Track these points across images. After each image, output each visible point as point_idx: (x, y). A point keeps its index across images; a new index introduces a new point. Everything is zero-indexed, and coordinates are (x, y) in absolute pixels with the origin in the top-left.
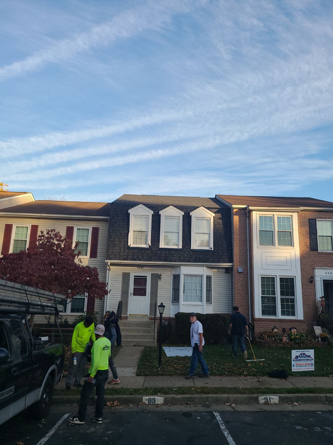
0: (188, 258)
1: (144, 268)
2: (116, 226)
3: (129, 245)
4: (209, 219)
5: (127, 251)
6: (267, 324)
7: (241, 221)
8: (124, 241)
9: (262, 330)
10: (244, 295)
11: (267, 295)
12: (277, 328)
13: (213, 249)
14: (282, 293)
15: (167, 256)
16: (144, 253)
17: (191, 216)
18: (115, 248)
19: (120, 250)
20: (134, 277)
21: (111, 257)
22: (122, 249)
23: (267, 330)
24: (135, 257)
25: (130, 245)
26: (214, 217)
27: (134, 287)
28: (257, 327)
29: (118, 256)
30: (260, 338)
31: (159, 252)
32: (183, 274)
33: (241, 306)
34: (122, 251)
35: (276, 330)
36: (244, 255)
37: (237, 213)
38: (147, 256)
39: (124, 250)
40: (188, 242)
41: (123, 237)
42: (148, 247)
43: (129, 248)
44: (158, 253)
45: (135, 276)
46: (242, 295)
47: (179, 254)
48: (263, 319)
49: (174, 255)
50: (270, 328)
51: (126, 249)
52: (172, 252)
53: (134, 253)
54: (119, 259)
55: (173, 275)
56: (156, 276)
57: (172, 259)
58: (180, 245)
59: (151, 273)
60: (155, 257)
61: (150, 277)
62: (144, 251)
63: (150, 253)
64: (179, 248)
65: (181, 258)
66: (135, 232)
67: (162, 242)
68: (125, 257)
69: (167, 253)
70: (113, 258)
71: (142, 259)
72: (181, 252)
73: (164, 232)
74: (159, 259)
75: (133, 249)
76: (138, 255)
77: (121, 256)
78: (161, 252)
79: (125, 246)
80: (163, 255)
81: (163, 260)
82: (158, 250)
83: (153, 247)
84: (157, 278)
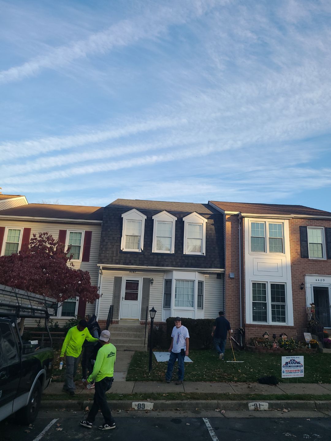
0: (180, 263)
1: (136, 272)
2: (109, 230)
3: (122, 249)
4: (202, 224)
5: (119, 254)
6: (257, 330)
7: (233, 227)
8: (117, 246)
9: (253, 336)
10: (236, 301)
11: (258, 301)
12: (267, 334)
13: (205, 255)
14: (273, 300)
16: (136, 258)
17: (184, 221)
18: (108, 252)
20: (126, 281)
21: (103, 260)
22: (115, 253)
23: (258, 336)
24: (128, 261)
25: (123, 249)
26: (206, 222)
27: (126, 291)
28: (247, 333)
29: (110, 260)
30: (250, 344)
31: (151, 257)
32: (175, 279)
33: (232, 311)
34: (115, 255)
35: (266, 336)
36: (235, 261)
37: (229, 220)
38: (140, 261)
39: (117, 254)
40: (181, 247)
41: (115, 241)
42: (141, 251)
43: (121, 252)
45: (127, 281)
46: (234, 301)
47: (171, 259)
48: (254, 325)
49: (167, 260)
50: (260, 334)
51: (118, 253)
52: (165, 257)
53: (127, 257)
54: (112, 263)
55: (165, 279)
56: (148, 280)
57: (164, 264)
58: (173, 250)
59: (143, 278)
60: (147, 261)
61: (142, 281)
62: (136, 255)
63: (142, 257)
64: (172, 253)
65: (173, 263)
66: (128, 236)
67: (155, 247)
68: (117, 261)
69: (159, 258)
70: (105, 262)
71: (134, 263)
72: (173, 257)
73: (157, 237)
74: (151, 264)
75: (125, 254)
76: (130, 260)
77: (114, 260)
78: (153, 256)
79: (117, 251)
80: (156, 260)
81: (155, 265)
82: (150, 255)
83: (146, 252)
84: (149, 282)
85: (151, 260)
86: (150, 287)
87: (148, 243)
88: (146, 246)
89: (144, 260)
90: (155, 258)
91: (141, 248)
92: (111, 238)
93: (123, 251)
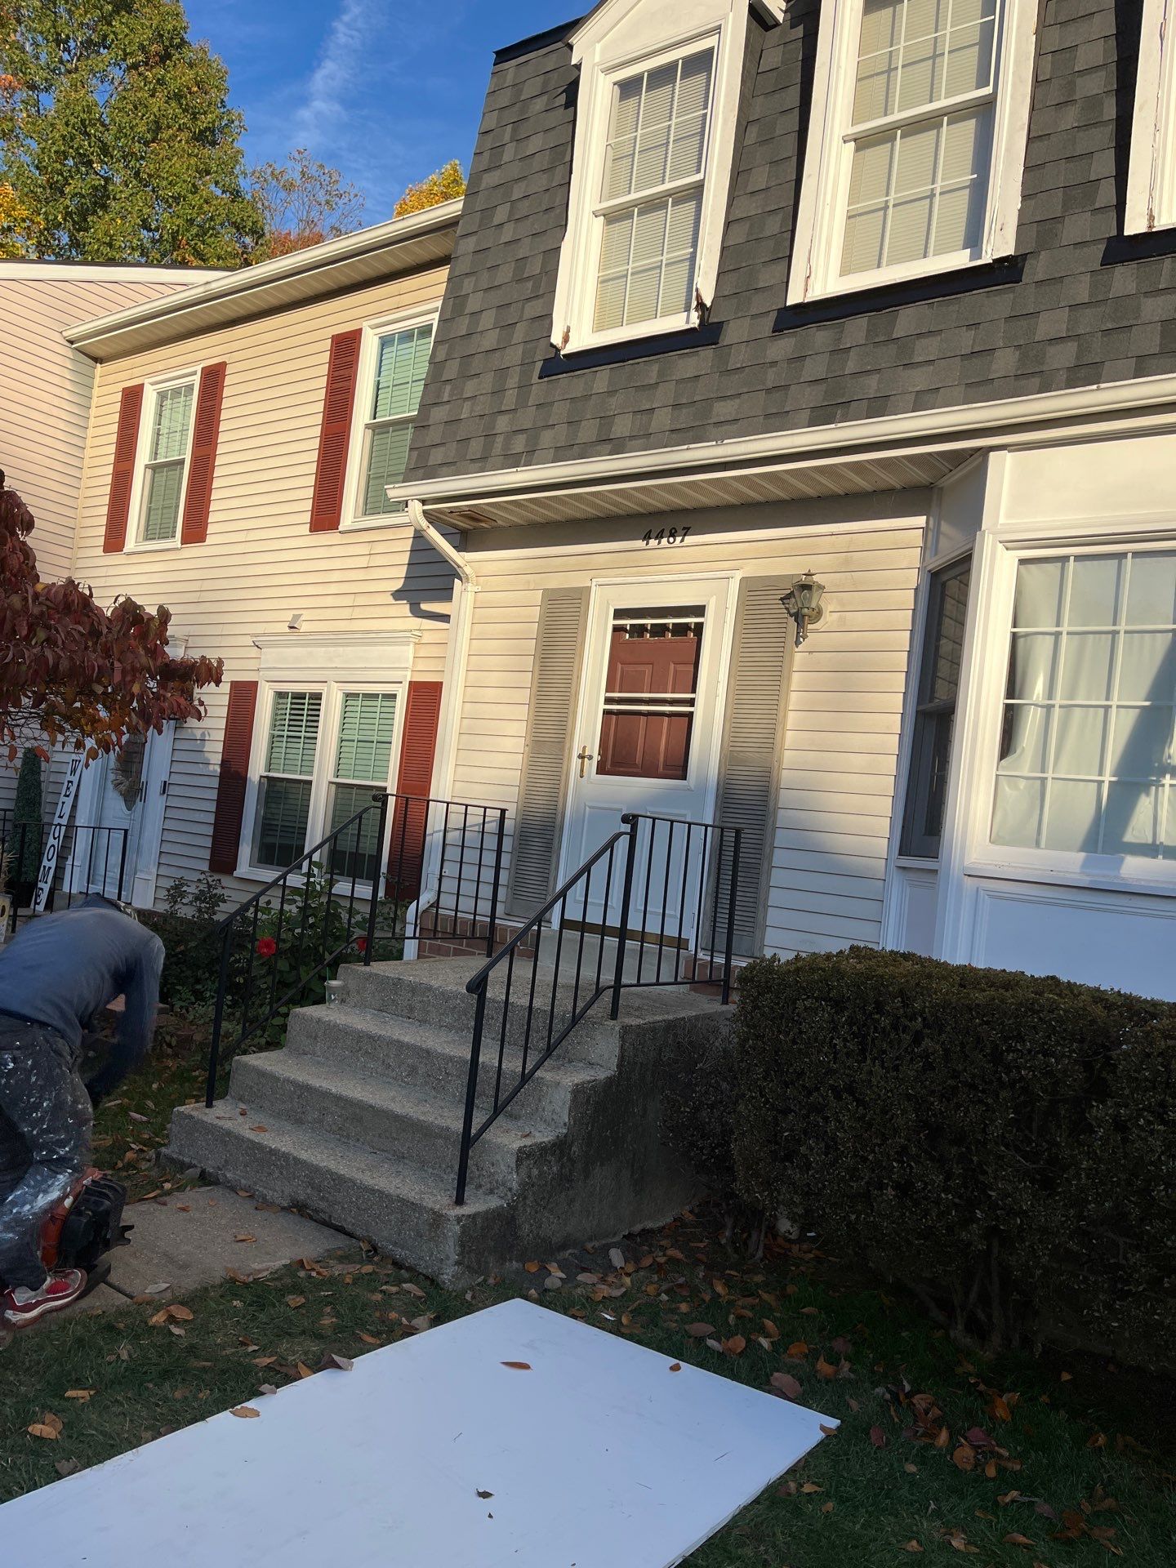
0: (1072, 347)
1: (689, 539)
2: (501, 215)
3: (556, 338)
5: (539, 389)
15: (851, 366)
16: (654, 386)
18: (470, 388)
19: (498, 392)
20: (611, 622)
21: (437, 456)
22: (513, 381)
25: (566, 340)
27: (608, 701)
29: (475, 448)
31: (784, 346)
32: (1010, 545)
34: (510, 399)
38: (680, 405)
39: (524, 387)
41: (530, 284)
42: (693, 320)
44: (774, 363)
45: (619, 614)
47: (976, 324)
49: (927, 349)
51: (535, 379)
52: (908, 318)
53: (587, 397)
54: (483, 463)
55: (929, 571)
56: (779, 597)
57: (895, 392)
58: (996, 227)
59: (739, 575)
60: (738, 401)
61: (729, 612)
62: (655, 367)
63: (703, 373)
64: (986, 259)
65: (994, 367)
66: (617, 224)
67: (816, 242)
68: (519, 444)
69: (848, 346)
70: (445, 469)
71: (632, 438)
72: (995, 303)
73: (845, 142)
74: (767, 416)
75: (579, 372)
76: (609, 414)
77: (497, 440)
78: (793, 340)
79: (531, 360)
80: (815, 368)
81: (805, 415)
82: (773, 332)
83: (740, 315)
84: (786, 615)
85: (771, 378)
86: (798, 657)
87: (768, 233)
88: (744, 265)
89: (712, 396)
90: (810, 353)
91: (697, 290)
92: (505, 274)
93: (562, 353)
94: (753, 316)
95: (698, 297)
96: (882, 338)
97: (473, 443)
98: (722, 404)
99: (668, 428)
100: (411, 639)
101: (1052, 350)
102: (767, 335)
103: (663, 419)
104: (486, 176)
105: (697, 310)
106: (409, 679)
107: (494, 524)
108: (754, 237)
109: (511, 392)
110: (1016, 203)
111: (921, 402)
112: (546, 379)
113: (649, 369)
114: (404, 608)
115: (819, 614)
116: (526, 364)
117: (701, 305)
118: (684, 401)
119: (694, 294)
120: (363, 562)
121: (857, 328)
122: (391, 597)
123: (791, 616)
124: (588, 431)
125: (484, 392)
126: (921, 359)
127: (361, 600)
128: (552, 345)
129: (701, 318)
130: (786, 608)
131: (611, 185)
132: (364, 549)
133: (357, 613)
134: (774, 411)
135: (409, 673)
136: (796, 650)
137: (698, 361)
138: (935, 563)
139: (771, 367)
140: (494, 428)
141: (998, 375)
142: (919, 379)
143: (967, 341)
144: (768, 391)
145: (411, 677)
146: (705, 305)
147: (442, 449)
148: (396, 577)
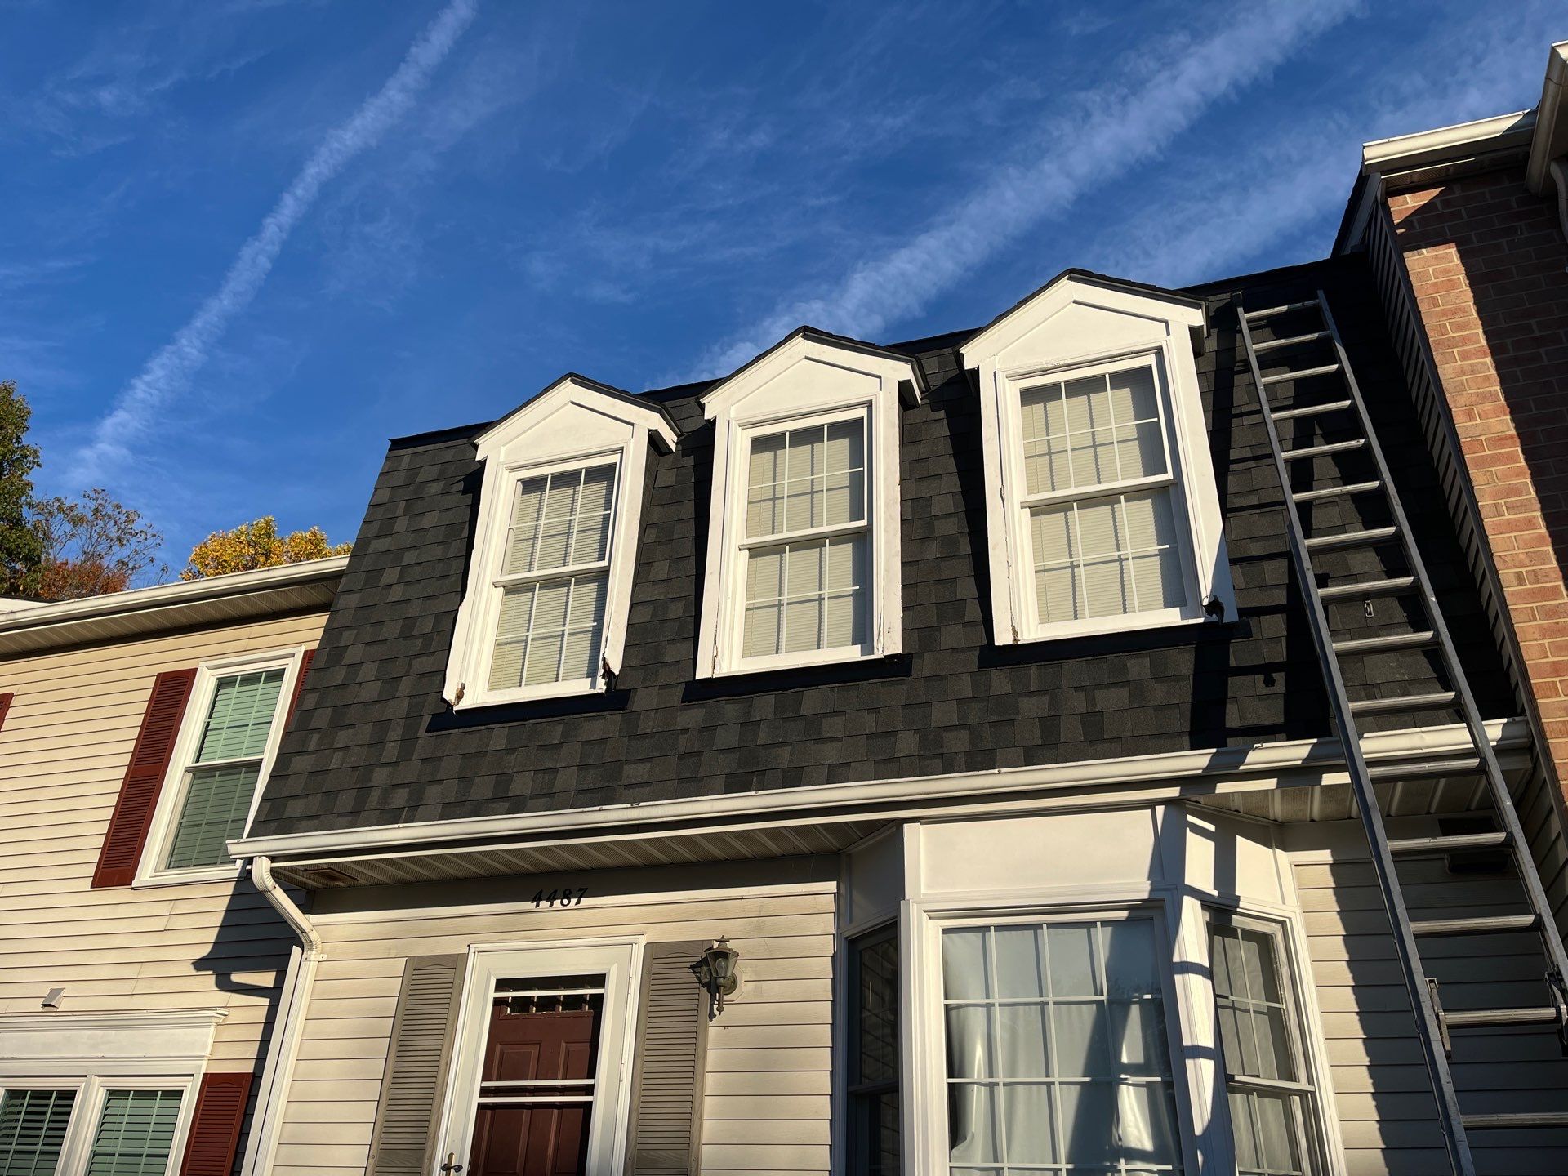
0: (965, 735)
1: (585, 902)
3: (449, 694)
4: (1150, 361)
13: (1231, 615)
17: (975, 373)
20: (493, 994)
25: (460, 696)
26: (1195, 331)
27: (484, 1092)
32: (934, 914)
34: (391, 751)
37: (1432, 230)
39: (408, 741)
42: (601, 686)
43: (445, 717)
44: (685, 731)
45: (502, 984)
47: (876, 710)
52: (812, 699)
53: (482, 754)
54: (355, 817)
55: (846, 938)
56: (689, 965)
57: (807, 764)
58: (884, 630)
59: (643, 941)
60: (649, 764)
61: (632, 981)
62: (559, 729)
63: (611, 735)
64: (878, 655)
65: (898, 746)
66: (517, 595)
67: (720, 627)
68: (400, 798)
69: (758, 719)
70: (304, 823)
71: (532, 796)
72: (893, 693)
73: (740, 550)
74: (681, 780)
75: (474, 728)
76: (506, 771)
77: (373, 794)
78: (702, 711)
79: (417, 714)
80: (727, 737)
81: (721, 781)
82: (682, 702)
83: (647, 684)
84: (698, 985)
85: (683, 744)
86: (713, 1033)
87: (671, 616)
88: (650, 641)
89: (622, 758)
90: (721, 723)
91: (604, 659)
92: (392, 630)
93: (455, 708)
94: (662, 687)
95: (606, 665)
96: (790, 715)
97: (343, 796)
98: (633, 766)
99: (573, 788)
100: (214, 1020)
101: (947, 736)
102: (676, 704)
103: (567, 778)
104: (374, 542)
105: (603, 677)
106: (203, 1071)
107: (355, 882)
108: (659, 618)
109: (392, 744)
110: (898, 613)
111: (835, 774)
112: (435, 733)
113: (554, 730)
114: (208, 979)
115: (733, 984)
116: (412, 718)
117: (608, 673)
118: (591, 762)
119: (601, 663)
120: (160, 924)
121: (765, 704)
122: (192, 967)
123: (703, 985)
124: (483, 788)
125: (360, 743)
126: (829, 735)
127: (149, 971)
128: (444, 700)
129: (607, 684)
130: (697, 978)
131: (511, 561)
132: (164, 909)
133: (142, 987)
134: (688, 776)
135: (205, 1063)
136: (711, 1024)
137: (608, 724)
138: (851, 931)
139: (682, 734)
140: (370, 780)
141: (902, 754)
142: (831, 754)
143: (870, 723)
144: (681, 756)
145: (207, 1069)
146: (613, 673)
147: (302, 801)
148: (203, 941)
